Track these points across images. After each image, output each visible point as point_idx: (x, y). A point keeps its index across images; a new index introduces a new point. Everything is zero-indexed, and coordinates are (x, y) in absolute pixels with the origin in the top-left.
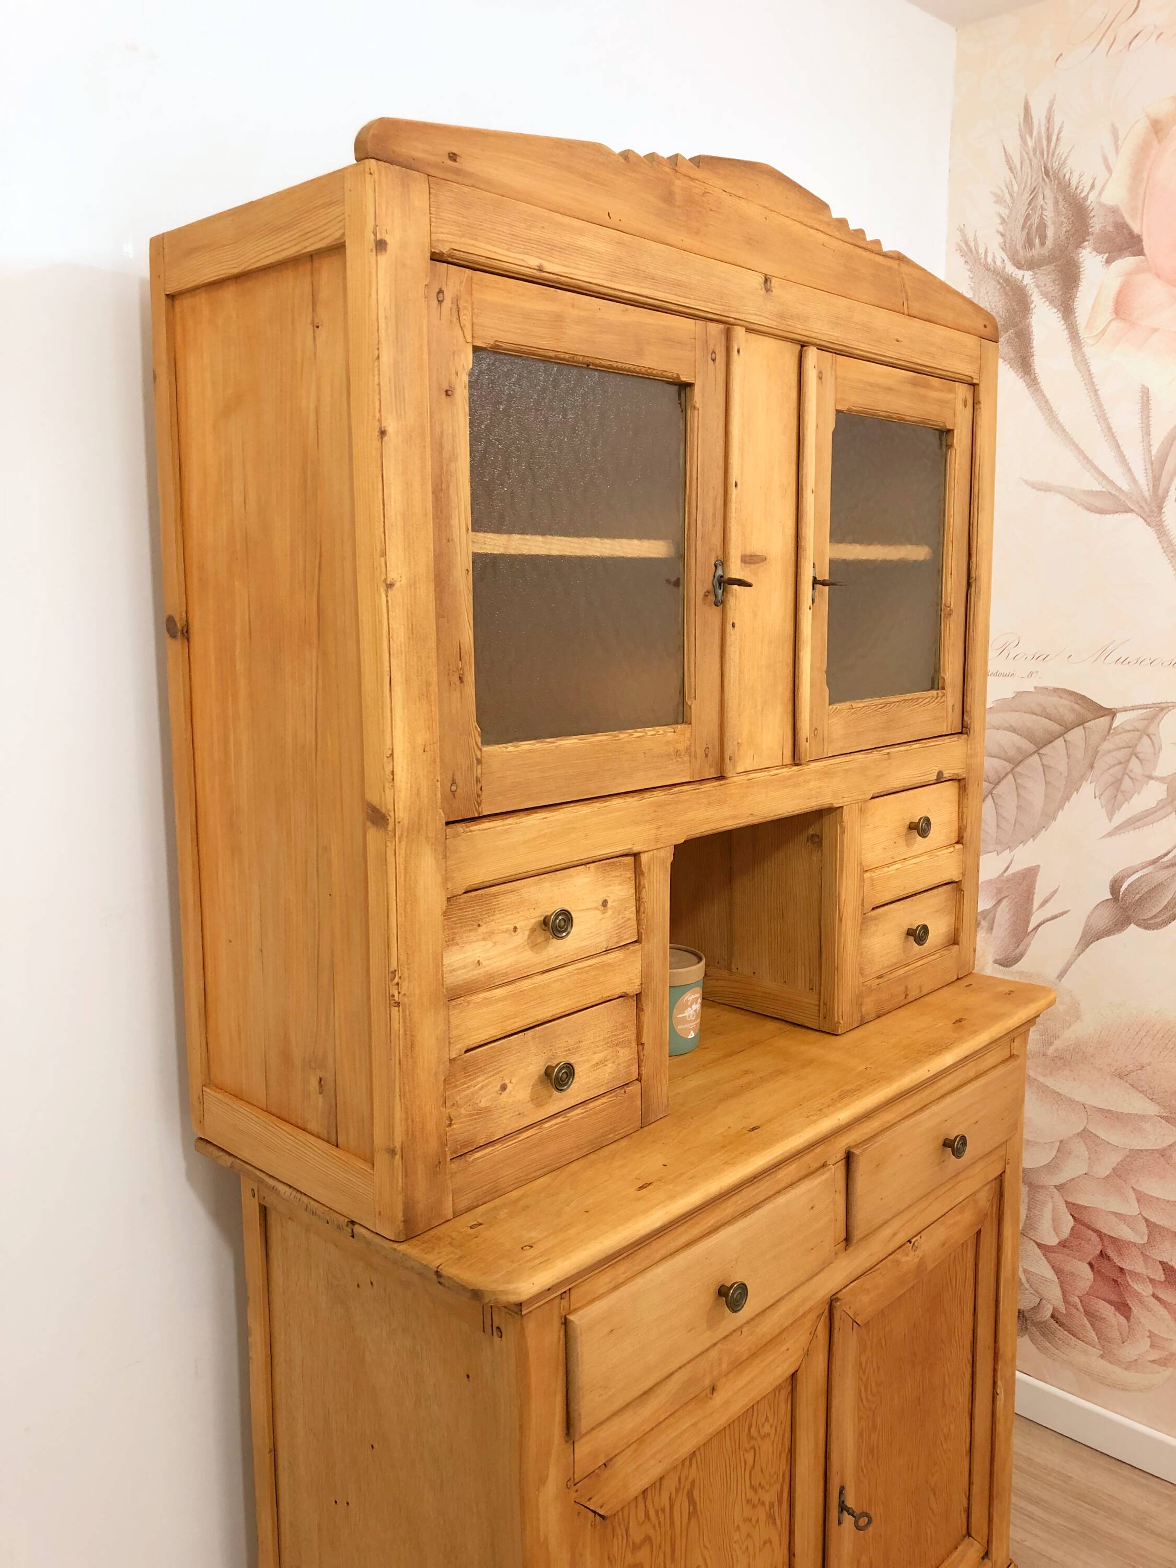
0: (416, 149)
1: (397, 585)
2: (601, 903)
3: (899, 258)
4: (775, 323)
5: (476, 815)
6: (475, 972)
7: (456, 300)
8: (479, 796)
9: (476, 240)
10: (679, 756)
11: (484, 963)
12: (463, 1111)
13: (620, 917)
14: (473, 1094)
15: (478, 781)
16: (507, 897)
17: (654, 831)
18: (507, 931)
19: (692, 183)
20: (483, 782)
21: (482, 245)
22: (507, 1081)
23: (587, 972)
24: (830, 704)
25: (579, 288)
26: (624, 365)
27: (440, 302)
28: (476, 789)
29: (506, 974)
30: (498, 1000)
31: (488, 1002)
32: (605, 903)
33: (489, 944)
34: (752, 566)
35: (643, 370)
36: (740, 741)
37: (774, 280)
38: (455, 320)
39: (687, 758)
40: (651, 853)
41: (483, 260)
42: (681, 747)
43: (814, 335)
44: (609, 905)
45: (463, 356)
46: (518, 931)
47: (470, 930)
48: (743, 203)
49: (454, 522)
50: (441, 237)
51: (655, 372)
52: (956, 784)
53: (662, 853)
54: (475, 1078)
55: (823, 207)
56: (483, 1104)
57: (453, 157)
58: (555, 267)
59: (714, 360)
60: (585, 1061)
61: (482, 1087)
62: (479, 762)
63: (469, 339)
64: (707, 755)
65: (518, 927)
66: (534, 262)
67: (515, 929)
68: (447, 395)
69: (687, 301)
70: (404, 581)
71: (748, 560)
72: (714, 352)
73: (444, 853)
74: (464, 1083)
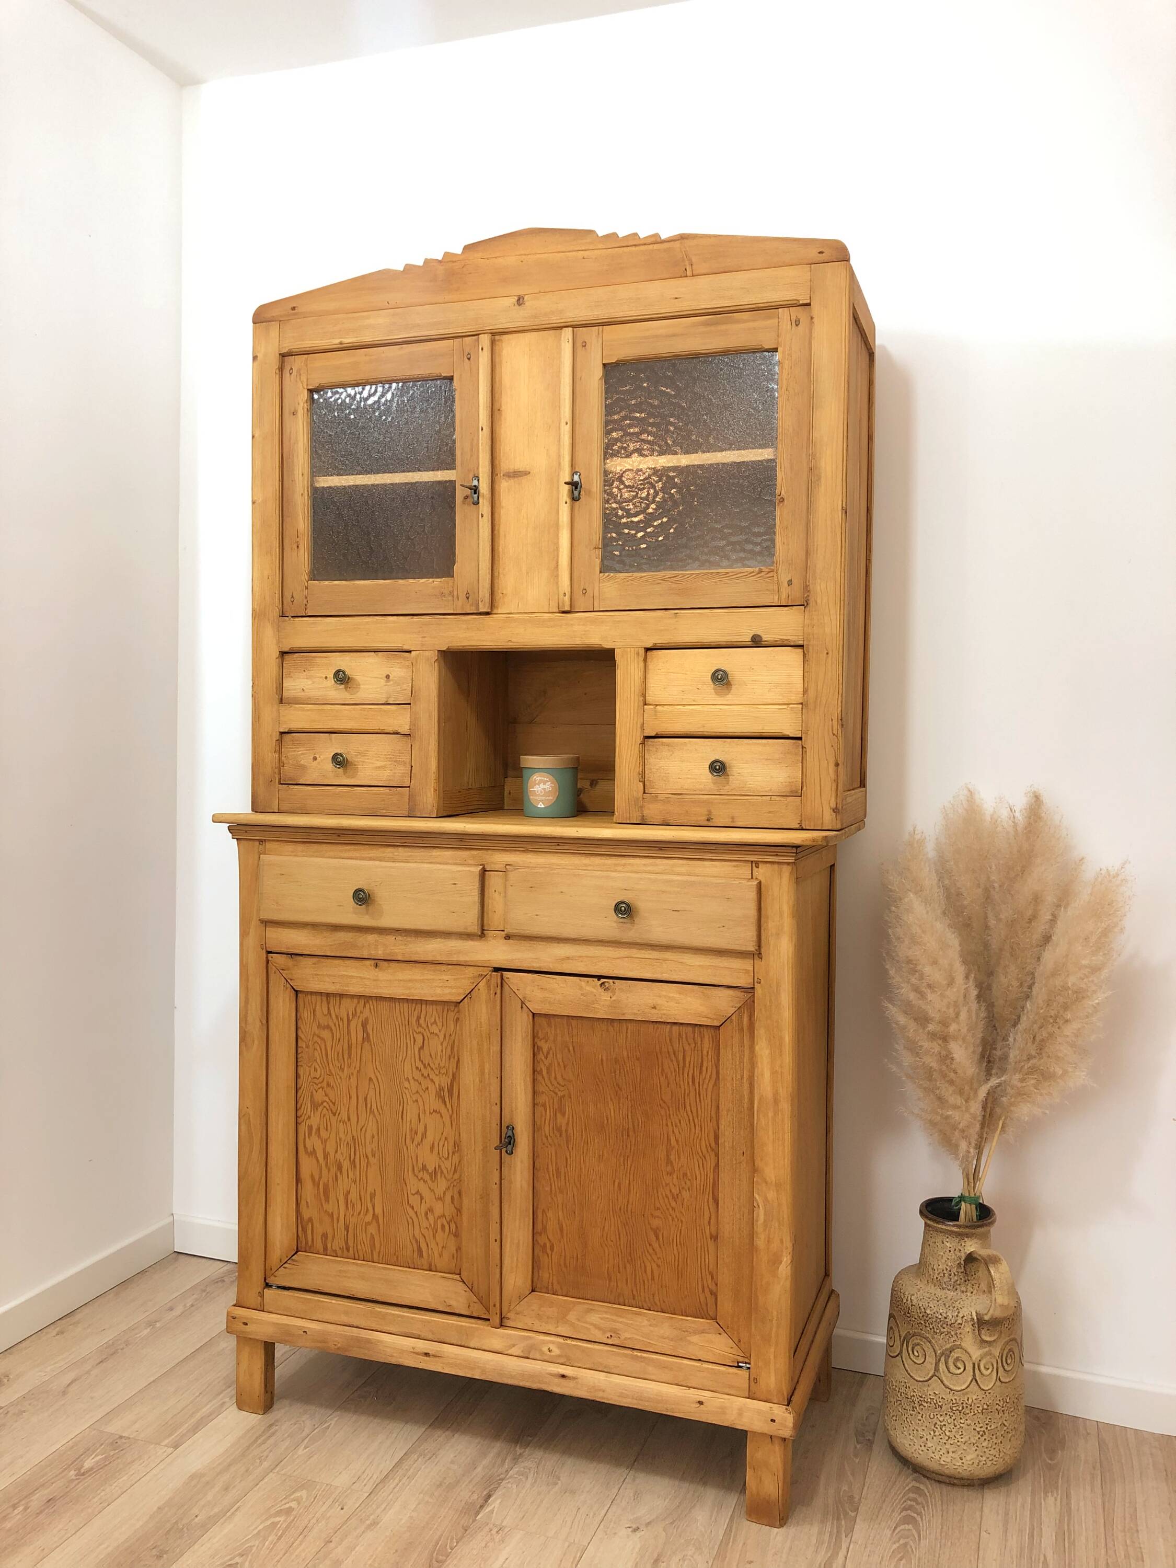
0: (275, 313)
1: (257, 502)
2: (385, 675)
3: (682, 237)
4: (528, 323)
5: (304, 615)
6: (300, 694)
7: (299, 371)
8: (306, 605)
9: (303, 341)
10: (444, 596)
11: (306, 691)
12: (290, 762)
13: (399, 687)
14: (297, 755)
15: (306, 597)
16: (320, 658)
17: (420, 639)
18: (321, 677)
19: (454, 264)
20: (308, 598)
21: (307, 342)
22: (317, 756)
23: (368, 711)
24: (601, 572)
25: (369, 345)
26: (401, 377)
27: (291, 374)
28: (304, 602)
29: (318, 699)
30: (308, 710)
31: (303, 710)
32: (388, 677)
33: (310, 682)
34: (516, 479)
35: (415, 376)
36: (504, 592)
37: (526, 298)
38: (298, 380)
39: (450, 598)
40: (418, 652)
41: (308, 349)
42: (446, 591)
43: (569, 320)
44: (391, 678)
45: (302, 395)
46: (328, 679)
47: (299, 672)
48: (500, 260)
49: (296, 472)
50: (285, 345)
51: (424, 376)
52: (799, 651)
53: (427, 653)
54: (298, 748)
55: (591, 232)
56: (302, 762)
57: (293, 308)
58: (348, 340)
59: (469, 359)
60: (370, 763)
61: (302, 754)
62: (307, 588)
63: (305, 386)
64: (468, 598)
65: (328, 676)
66: (337, 341)
67: (326, 678)
68: (294, 415)
69: (447, 330)
70: (260, 500)
71: (512, 475)
72: (469, 354)
73: (278, 629)
74: (290, 748)
